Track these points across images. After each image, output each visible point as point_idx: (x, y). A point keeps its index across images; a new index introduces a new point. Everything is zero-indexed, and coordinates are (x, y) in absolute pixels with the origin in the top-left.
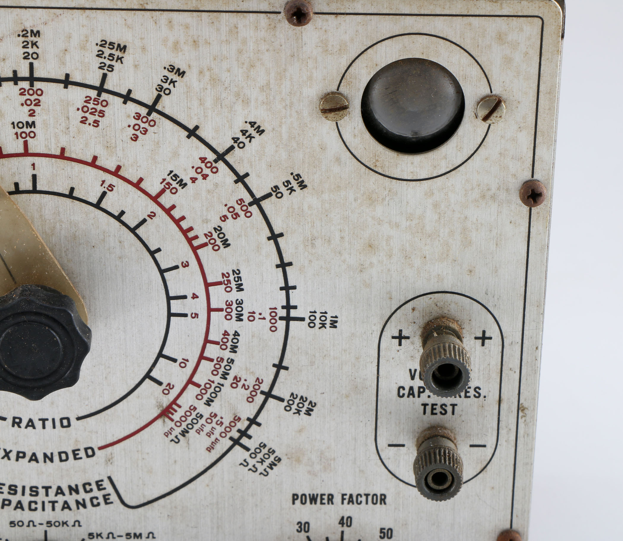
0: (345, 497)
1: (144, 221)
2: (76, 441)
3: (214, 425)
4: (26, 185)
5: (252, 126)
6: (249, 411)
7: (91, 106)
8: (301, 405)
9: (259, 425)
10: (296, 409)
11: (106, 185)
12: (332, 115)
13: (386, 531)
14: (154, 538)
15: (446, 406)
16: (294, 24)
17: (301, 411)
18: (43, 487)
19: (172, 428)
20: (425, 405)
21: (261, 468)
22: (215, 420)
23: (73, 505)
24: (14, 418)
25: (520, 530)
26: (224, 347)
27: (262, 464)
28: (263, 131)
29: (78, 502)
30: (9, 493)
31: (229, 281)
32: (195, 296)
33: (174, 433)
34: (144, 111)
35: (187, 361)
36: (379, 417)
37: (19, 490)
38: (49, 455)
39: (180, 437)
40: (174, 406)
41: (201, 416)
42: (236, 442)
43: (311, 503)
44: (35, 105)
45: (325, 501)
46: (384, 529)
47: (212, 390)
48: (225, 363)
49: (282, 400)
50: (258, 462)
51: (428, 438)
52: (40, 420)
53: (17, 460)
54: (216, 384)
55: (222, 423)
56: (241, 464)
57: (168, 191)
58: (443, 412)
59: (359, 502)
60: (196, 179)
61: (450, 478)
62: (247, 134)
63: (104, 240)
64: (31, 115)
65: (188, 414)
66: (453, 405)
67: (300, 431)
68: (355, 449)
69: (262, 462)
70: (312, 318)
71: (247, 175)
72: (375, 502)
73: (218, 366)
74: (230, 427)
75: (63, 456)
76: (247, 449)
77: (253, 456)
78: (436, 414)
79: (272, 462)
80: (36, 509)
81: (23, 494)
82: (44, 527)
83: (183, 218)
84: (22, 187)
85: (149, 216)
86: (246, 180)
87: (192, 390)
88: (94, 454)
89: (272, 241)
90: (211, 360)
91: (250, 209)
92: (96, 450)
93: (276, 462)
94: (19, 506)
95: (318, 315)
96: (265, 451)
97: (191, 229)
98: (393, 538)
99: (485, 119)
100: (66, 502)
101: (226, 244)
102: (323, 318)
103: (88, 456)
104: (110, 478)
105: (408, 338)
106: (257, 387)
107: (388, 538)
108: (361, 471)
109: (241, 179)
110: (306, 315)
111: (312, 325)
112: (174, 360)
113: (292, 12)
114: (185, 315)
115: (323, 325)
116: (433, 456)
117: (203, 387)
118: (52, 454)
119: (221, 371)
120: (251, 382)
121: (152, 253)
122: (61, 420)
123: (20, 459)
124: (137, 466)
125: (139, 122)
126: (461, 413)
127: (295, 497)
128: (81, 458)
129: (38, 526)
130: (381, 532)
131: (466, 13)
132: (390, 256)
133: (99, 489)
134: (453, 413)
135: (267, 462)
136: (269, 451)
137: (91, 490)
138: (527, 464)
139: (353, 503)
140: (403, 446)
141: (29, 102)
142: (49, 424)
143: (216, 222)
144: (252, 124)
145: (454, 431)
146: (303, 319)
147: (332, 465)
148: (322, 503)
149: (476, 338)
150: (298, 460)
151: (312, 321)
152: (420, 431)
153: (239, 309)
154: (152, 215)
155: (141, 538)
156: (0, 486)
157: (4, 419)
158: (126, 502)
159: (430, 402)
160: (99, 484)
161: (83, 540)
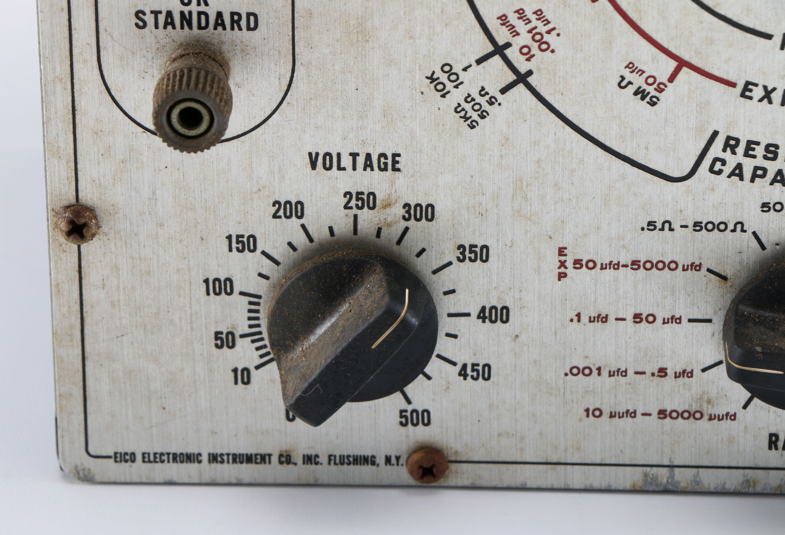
30: (765, 157)
37: (782, 152)
53: (783, 104)
94: (779, 178)
156: (751, 145)
157: (769, 37)
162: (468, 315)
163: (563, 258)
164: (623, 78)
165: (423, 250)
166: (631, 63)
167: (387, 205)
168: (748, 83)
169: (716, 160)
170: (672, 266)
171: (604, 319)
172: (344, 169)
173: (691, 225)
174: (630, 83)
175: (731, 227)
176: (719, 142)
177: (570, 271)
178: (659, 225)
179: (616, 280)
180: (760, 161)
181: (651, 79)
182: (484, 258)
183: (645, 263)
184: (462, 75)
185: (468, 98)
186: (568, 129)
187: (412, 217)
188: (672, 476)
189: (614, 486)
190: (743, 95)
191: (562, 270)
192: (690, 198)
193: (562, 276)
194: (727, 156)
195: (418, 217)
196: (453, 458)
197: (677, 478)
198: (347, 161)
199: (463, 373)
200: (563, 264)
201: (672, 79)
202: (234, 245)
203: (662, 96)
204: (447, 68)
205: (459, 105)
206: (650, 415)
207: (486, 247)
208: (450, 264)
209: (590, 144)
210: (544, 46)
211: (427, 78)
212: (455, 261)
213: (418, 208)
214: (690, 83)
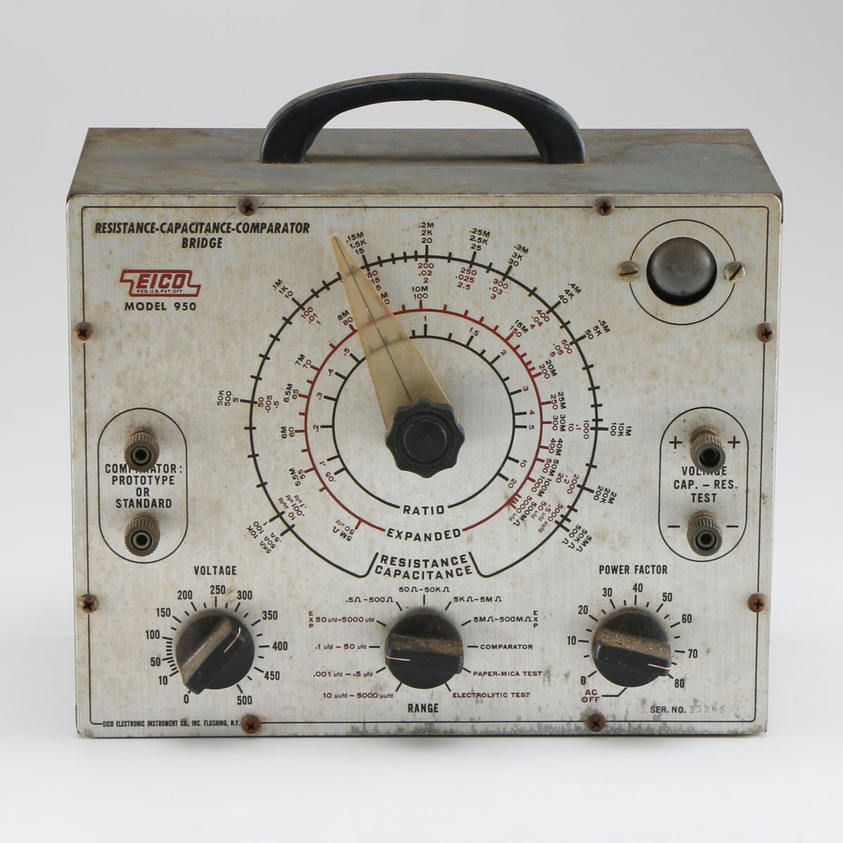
0: (637, 568)
1: (499, 357)
2: (448, 524)
3: (544, 511)
4: (420, 332)
5: (573, 287)
6: (568, 500)
7: (465, 275)
8: (605, 495)
9: (576, 511)
10: (602, 499)
11: (473, 331)
12: (626, 277)
13: (667, 595)
14: (500, 601)
15: (709, 495)
16: (602, 215)
17: (606, 500)
18: (424, 561)
19: (514, 514)
20: (694, 495)
21: (577, 545)
22: (545, 507)
23: (444, 575)
24: (405, 506)
25: (765, 594)
26: (552, 451)
27: (578, 542)
28: (580, 290)
29: (447, 572)
30: (400, 565)
31: (556, 401)
32: (532, 413)
33: (516, 518)
34: (500, 278)
35: (526, 461)
36: (661, 504)
37: (407, 562)
38: (428, 535)
39: (520, 521)
40: (516, 497)
41: (535, 504)
42: (560, 524)
43: (613, 573)
44: (428, 275)
45: (623, 571)
46: (666, 593)
47: (543, 484)
48: (552, 463)
49: (592, 491)
50: (575, 540)
52: (423, 508)
53: (406, 539)
54: (546, 480)
55: (550, 510)
57: (515, 335)
58: (707, 500)
59: (647, 572)
60: (534, 326)
61: (713, 538)
62: (569, 293)
63: (470, 372)
64: (425, 282)
65: (526, 502)
66: (714, 495)
67: (605, 516)
68: (644, 529)
69: (578, 540)
70: (614, 428)
71: (569, 322)
72: (659, 571)
73: (547, 466)
74: (556, 512)
75: (438, 536)
76: (568, 530)
77: (572, 535)
78: (702, 501)
79: (585, 540)
80: (418, 578)
81: (409, 566)
82: (423, 592)
83: (525, 354)
84: (417, 334)
85: (502, 353)
86: (568, 326)
87: (529, 484)
88: (459, 534)
89: (586, 371)
90: (543, 461)
91: (571, 347)
92: (461, 531)
93: (588, 541)
94: (406, 575)
95: (617, 426)
96: (580, 531)
97: (530, 362)
98: (673, 600)
99: (731, 278)
101: (554, 373)
102: (621, 428)
103: (455, 536)
104: (470, 553)
105: (681, 442)
106: (574, 482)
107: (669, 600)
108: (649, 547)
109: (565, 325)
110: (609, 426)
111: (613, 433)
112: (517, 461)
113: (600, 206)
114: (525, 427)
115: (621, 434)
116: (701, 525)
117: (537, 482)
118: (430, 534)
119: (549, 469)
120: (570, 478)
121: (503, 381)
122: (438, 507)
123: (408, 538)
124: (490, 544)
125: (497, 285)
126: (719, 500)
127: (601, 568)
128: (450, 538)
129: (419, 591)
130: (664, 596)
131: (716, 205)
132: (668, 381)
133: (463, 562)
134: (714, 501)
135: (582, 540)
136: (583, 532)
137: (457, 563)
138: (768, 540)
139: (643, 573)
140: (679, 527)
141: (424, 273)
142: (429, 511)
143: (547, 357)
144: (573, 286)
145: (714, 515)
146: (607, 429)
147: (628, 542)
148: (621, 573)
149: (729, 442)
150: (604, 539)
151: (613, 431)
152: (690, 516)
153: (563, 422)
154: (504, 353)
155: (491, 601)
156: (393, 559)
157: (398, 507)
158: (481, 572)
159: (697, 492)
160: (462, 558)
161: (450, 603)
162: (268, 646)
163: (311, 617)
164: (335, 528)
165: (247, 614)
166: (338, 520)
167: (230, 592)
168: (390, 529)
169: (378, 567)
170: (360, 619)
171: (331, 647)
172: (210, 574)
173: (368, 599)
174: (338, 530)
175: (386, 600)
176: (379, 558)
177: (315, 623)
178: (354, 599)
179: (336, 627)
180: (397, 567)
181: (348, 528)
182: (275, 617)
183: (348, 618)
184: (263, 527)
185: (266, 539)
186: (312, 553)
187: (242, 597)
188: (365, 727)
189: (338, 734)
190: (388, 535)
191: (311, 622)
192: (368, 586)
193: (311, 626)
194: (383, 564)
195: (245, 597)
196: (263, 721)
197: (367, 728)
198: (212, 570)
199: (267, 677)
200: (311, 620)
201: (356, 528)
202: (160, 613)
203: (353, 536)
204: (256, 524)
205: (262, 542)
206: (353, 696)
207: (276, 612)
208: (259, 620)
209: (322, 560)
210: (299, 513)
211: (248, 529)
212: (262, 619)
213: (245, 593)
214: (365, 530)
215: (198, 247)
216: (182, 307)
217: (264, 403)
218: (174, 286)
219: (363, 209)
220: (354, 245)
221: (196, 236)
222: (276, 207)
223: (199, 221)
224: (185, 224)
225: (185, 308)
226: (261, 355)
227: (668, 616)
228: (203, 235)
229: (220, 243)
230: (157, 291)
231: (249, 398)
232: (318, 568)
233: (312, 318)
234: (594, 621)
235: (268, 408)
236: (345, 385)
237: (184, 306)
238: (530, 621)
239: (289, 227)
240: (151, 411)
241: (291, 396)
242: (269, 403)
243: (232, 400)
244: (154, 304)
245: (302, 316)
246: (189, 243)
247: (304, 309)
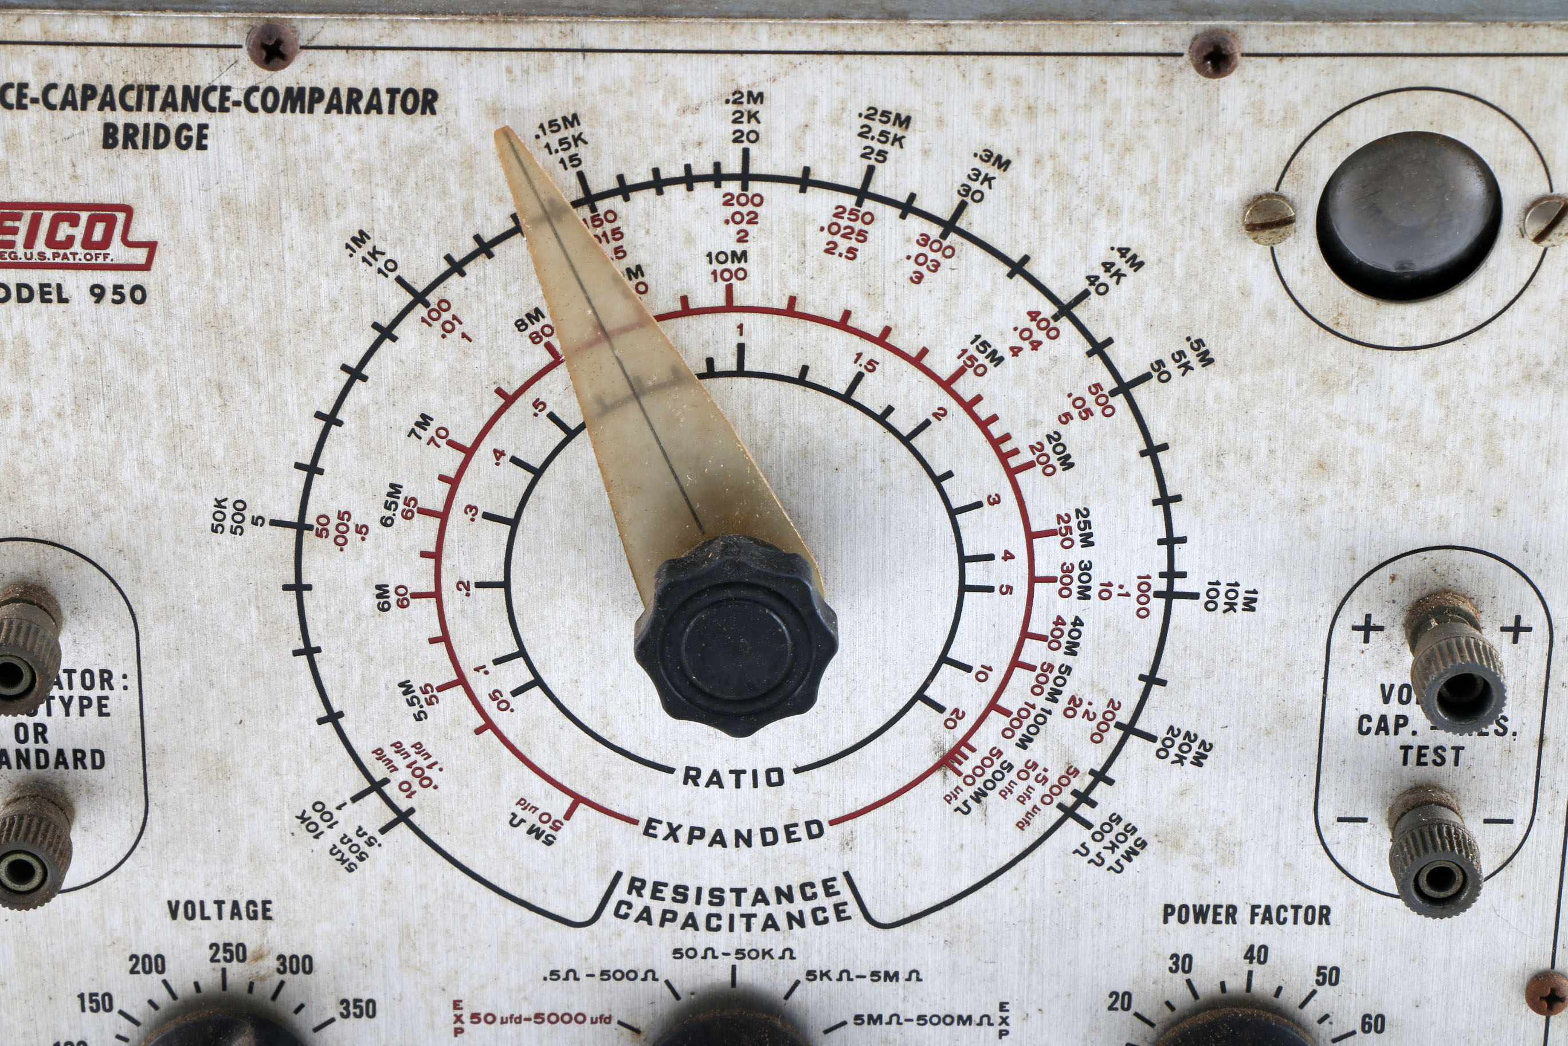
0: (1257, 911)
1: (927, 423)
2: (792, 809)
3: (1031, 781)
4: (727, 362)
5: (1123, 256)
6: (1093, 757)
7: (844, 222)
8: (1185, 748)
9: (1110, 782)
10: (1176, 755)
11: (863, 361)
12: (1265, 234)
13: (1327, 972)
14: (919, 980)
15: (1444, 749)
16: (1207, 75)
17: (1185, 758)
18: (732, 890)
19: (958, 787)
20: (1406, 748)
21: (1110, 859)
23: (782, 921)
24: (688, 769)
26: (1055, 645)
27: (1113, 852)
28: (1141, 264)
29: (790, 917)
30: (674, 900)
31: (1069, 529)
32: (1008, 556)
33: (962, 797)
34: (934, 231)
35: (990, 669)
36: (1322, 769)
37: (692, 894)
38: (745, 834)
39: (971, 803)
40: (964, 750)
41: (1010, 767)
42: (1069, 812)
43: (1197, 922)
44: (749, 222)
45: (1222, 918)
46: (1325, 968)
47: (1030, 721)
48: (1056, 673)
49: (1152, 738)
50: (1105, 848)
51: (1414, 807)
52: (731, 772)
53: (690, 842)
54: (1038, 711)
55: (1045, 780)
56: (1076, 851)
57: (970, 371)
58: (1439, 760)
59: (1281, 920)
60: (1020, 349)
61: (1459, 877)
62: (1113, 270)
63: (855, 458)
64: (741, 240)
65: (987, 762)
66: (1457, 749)
67: (1183, 793)
68: (1278, 826)
69: (1113, 847)
70: (1213, 594)
71: (1109, 341)
72: (1310, 919)
73: (1042, 679)
74: (1060, 786)
75: (769, 837)
76: (1088, 825)
77: (1098, 837)
78: (1426, 764)
79: (1130, 848)
80: (718, 928)
81: (698, 902)
82: (732, 960)
83: (994, 418)
84: (719, 367)
85: (935, 415)
86: (1107, 350)
87: (997, 722)
88: (821, 833)
89: (1148, 459)
90: (1032, 668)
91: (1112, 401)
92: (825, 825)
93: (1137, 849)
94: (691, 922)
95: (1222, 589)
96: (1119, 828)
97: (1007, 437)
98: (1341, 984)
99: (1539, 238)
100: (770, 917)
101: (1067, 463)
102: (1232, 595)
103: (811, 836)
104: (847, 875)
105: (1381, 629)
106: (1109, 716)
107: (1331, 984)
108: (1288, 865)
109: (1098, 348)
110: (1202, 589)
111: (1211, 606)
112: (968, 669)
113: (1204, 53)
114: (990, 589)
115: (1231, 607)
116: (1428, 838)
117: (1015, 715)
118: (749, 832)
119: (1047, 688)
120: (1100, 707)
121: (938, 481)
122: (768, 772)
123: (694, 841)
124: (896, 854)
125: (926, 250)
126: (1470, 762)
127: (1168, 910)
128: (799, 840)
129: (721, 957)
130: (1319, 974)
131: (1512, 50)
132: (1356, 484)
133: (828, 894)
134: (1456, 763)
135: (1123, 848)
136: (1125, 829)
137: (815, 896)
139: (1271, 923)
140: (1364, 820)
141: (738, 218)
142: (746, 779)
143: (1051, 424)
144: (1123, 252)
145: (1456, 794)
146: (1195, 596)
147: (1236, 854)
148: (1215, 922)
149: (1503, 629)
150: (1177, 846)
151: (1212, 600)
152: (1395, 794)
153: (1085, 578)
154: (941, 414)
155: (897, 980)
156: (658, 887)
157: (670, 770)
158: (873, 917)
159: (1416, 742)
160: (828, 886)
161: (797, 983)
163: (458, 1012)
164: (514, 816)
165: (302, 1006)
166: (522, 799)
167: (259, 957)
168: (651, 820)
169: (621, 903)
170: (579, 1018)
172: (208, 918)
173: (597, 973)
174: (522, 821)
175: (641, 975)
176: (624, 884)
177: (467, 1025)
178: (563, 975)
179: (519, 1035)
180: (668, 904)
181: (546, 817)
182: (371, 1013)
183: (549, 1016)
184: (336, 814)
185: (344, 839)
186: (457, 872)
187: (288, 970)
190: (646, 833)
191: (459, 1025)
192: (595, 945)
193: (458, 1031)
194: (633, 898)
195: (295, 969)
198: (211, 910)
200: (458, 1019)
201: (568, 816)
202: (87, 1004)
203: (558, 834)
204: (319, 807)
205: (335, 847)
207: (371, 1001)
208: (332, 1020)
209: (483, 888)
210: (426, 782)
211: (298, 817)
212: (338, 1017)
213: (294, 960)
214: (588, 821)
215: (145, 146)
216: (109, 295)
217: (331, 527)
218: (87, 243)
219: (580, 55)
220: (555, 145)
221: (140, 118)
222: (347, 48)
223: (143, 79)
224: (109, 88)
225: (117, 297)
226: (319, 415)
227: (1327, 1016)
228: (155, 117)
229: (202, 136)
230: (41, 255)
231: (293, 516)
232: (474, 905)
233: (448, 327)
234: (1147, 1027)
235: (341, 540)
236: (537, 487)
237: (115, 293)
238: (990, 1024)
239: (385, 99)
240: (41, 546)
241: (398, 512)
242: (342, 528)
243: (248, 520)
244: (36, 288)
245: (423, 320)
246: (120, 136)
247: (427, 304)
